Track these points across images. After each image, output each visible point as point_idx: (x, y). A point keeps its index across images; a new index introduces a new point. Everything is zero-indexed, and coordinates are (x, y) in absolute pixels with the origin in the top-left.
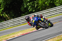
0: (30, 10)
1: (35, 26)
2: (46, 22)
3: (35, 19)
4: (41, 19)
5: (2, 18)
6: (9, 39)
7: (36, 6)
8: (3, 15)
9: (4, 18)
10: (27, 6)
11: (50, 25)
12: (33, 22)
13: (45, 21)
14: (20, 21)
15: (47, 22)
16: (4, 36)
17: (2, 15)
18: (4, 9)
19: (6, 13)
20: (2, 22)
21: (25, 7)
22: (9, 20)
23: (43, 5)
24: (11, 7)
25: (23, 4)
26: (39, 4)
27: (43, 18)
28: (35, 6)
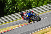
0: (11, 12)
3: (28, 14)
7: (16, 8)
10: (8, 8)
11: (39, 19)
12: (27, 16)
13: (36, 16)
14: (3, 20)
23: (21, 7)
25: (5, 7)
26: (18, 6)
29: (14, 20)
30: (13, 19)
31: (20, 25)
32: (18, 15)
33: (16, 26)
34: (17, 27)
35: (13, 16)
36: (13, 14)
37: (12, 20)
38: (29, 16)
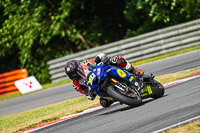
0: (154, 19)
1: (98, 97)
2: (136, 84)
4: (119, 71)
5: (64, 43)
6: (85, 112)
7: (174, 4)
8: (69, 32)
9: (70, 42)
11: (151, 92)
13: (130, 80)
15: (138, 81)
16: (72, 101)
17: (63, 34)
18: (71, 14)
19: (78, 28)
20: (64, 55)
21: (140, 7)
22: (85, 49)
24: (94, 8)
27: (128, 66)
28: (170, 5)
29: (164, 51)
30: (164, 47)
31: (189, 72)
32: (181, 31)
33: (175, 75)
34: (180, 81)
35: (161, 36)
36: (164, 30)
37: (159, 51)
38: (97, 78)
